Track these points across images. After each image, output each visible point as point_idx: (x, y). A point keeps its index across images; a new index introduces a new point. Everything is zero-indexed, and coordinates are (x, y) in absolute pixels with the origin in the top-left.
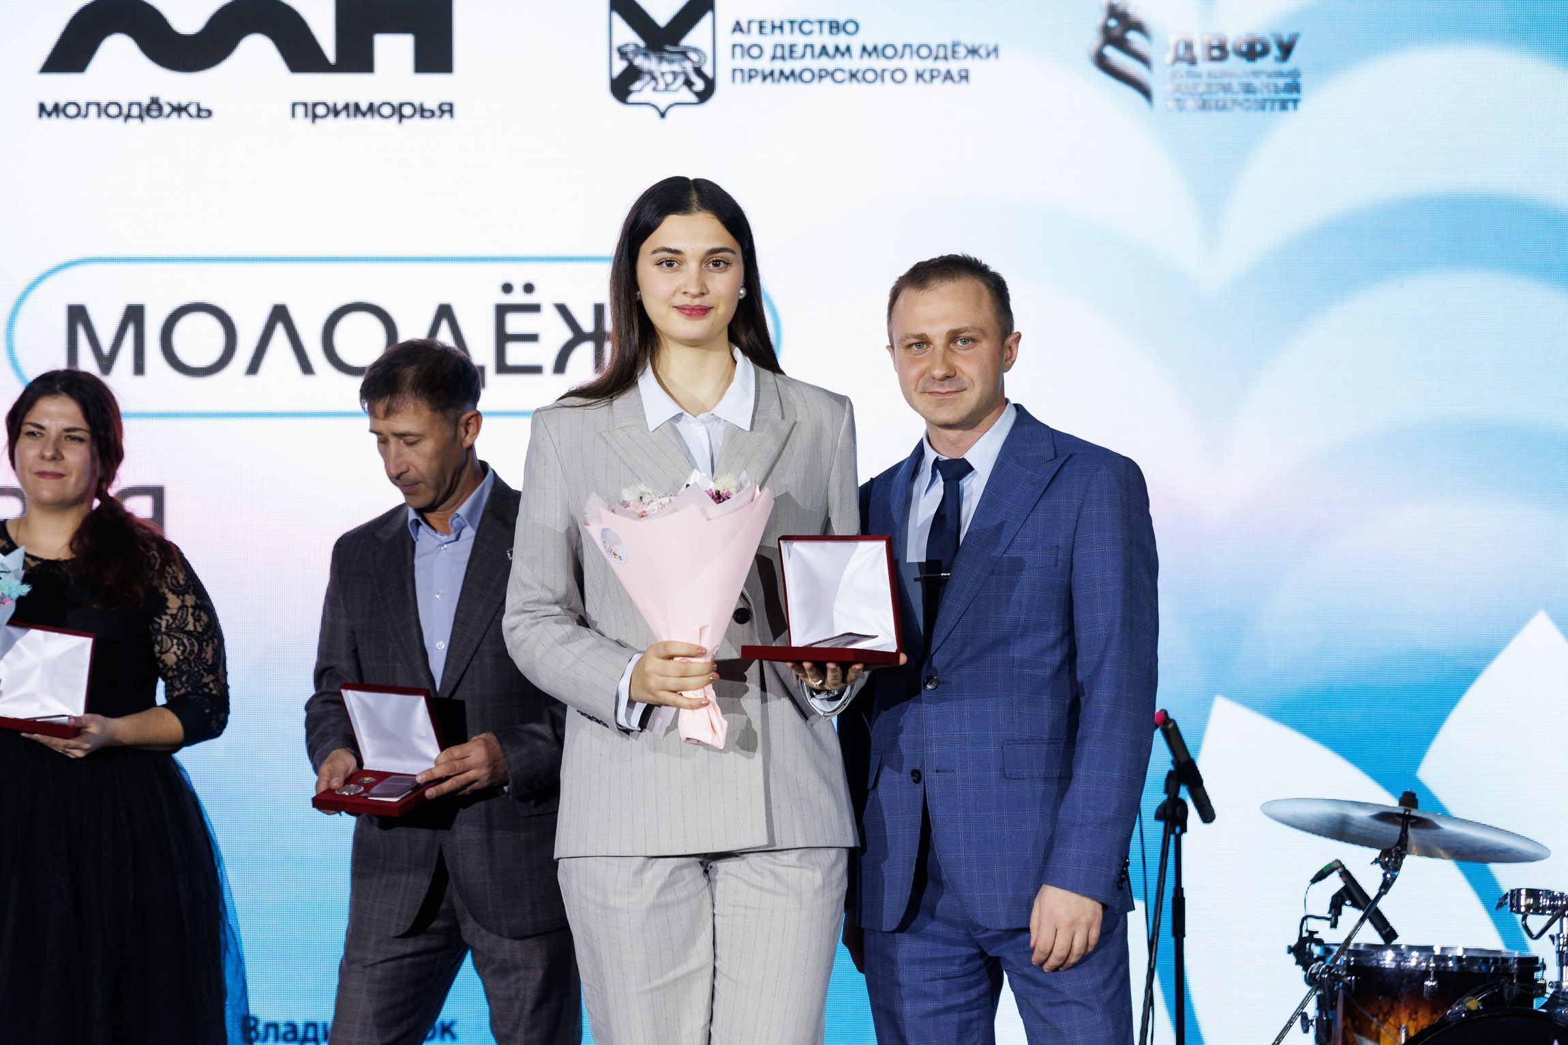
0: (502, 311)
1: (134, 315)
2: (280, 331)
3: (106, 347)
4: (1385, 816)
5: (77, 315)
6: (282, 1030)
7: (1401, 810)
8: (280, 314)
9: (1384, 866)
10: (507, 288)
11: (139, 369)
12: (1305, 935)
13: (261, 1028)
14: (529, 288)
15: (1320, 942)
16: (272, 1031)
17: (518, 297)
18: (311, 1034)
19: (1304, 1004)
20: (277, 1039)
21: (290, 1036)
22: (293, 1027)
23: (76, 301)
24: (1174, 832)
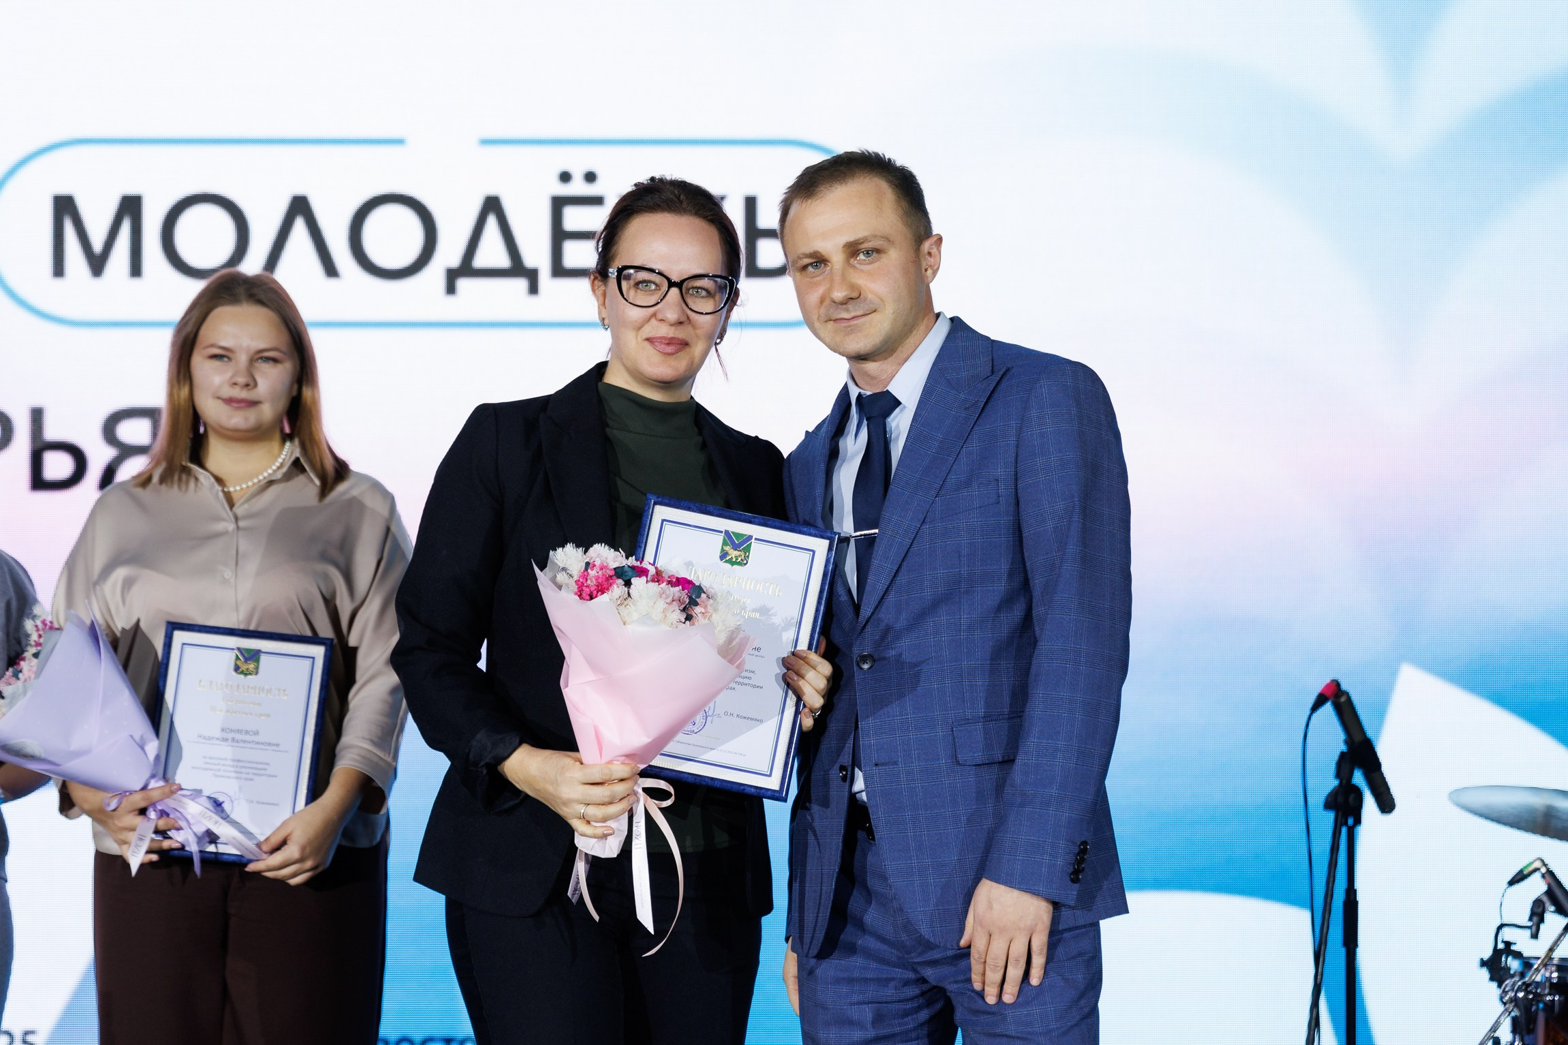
0: (559, 203)
1: (130, 207)
2: (300, 227)
3: (97, 245)
5: (65, 207)
8: (300, 207)
10: (565, 177)
12: (1500, 946)
14: (590, 177)
15: (1517, 955)
17: (578, 187)
19: (1495, 1028)
23: (63, 191)
24: (1346, 824)
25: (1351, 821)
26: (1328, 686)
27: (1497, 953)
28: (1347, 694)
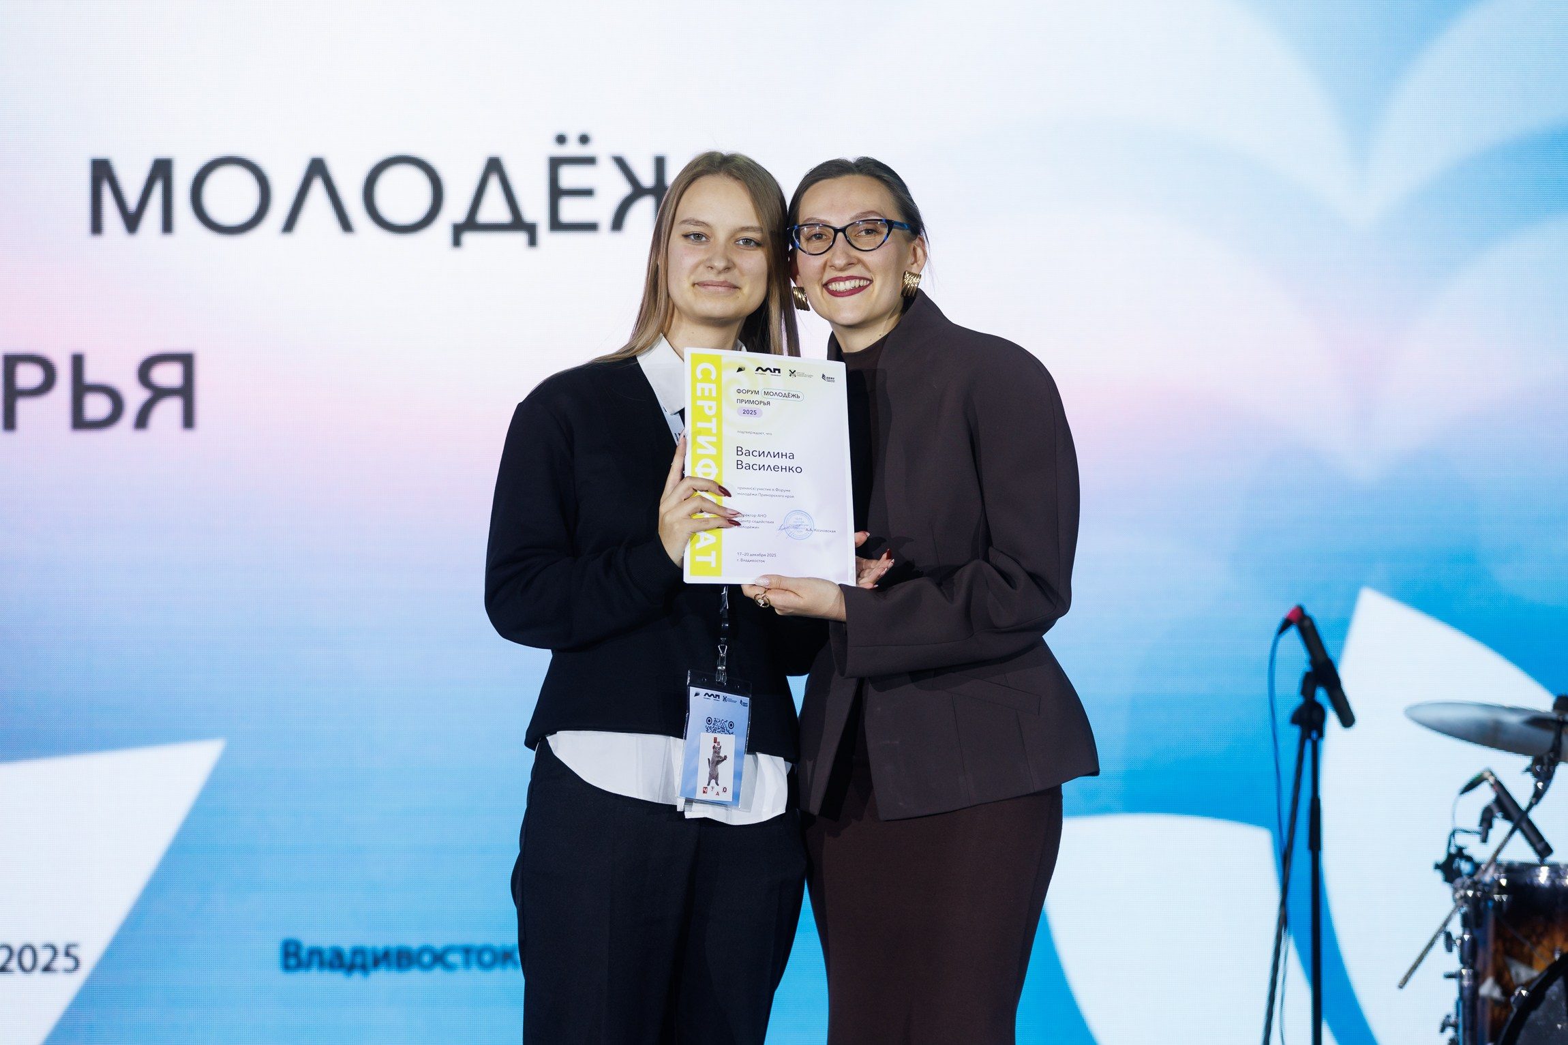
0: (555, 164)
1: (162, 170)
2: (318, 187)
3: (132, 200)
4: (1538, 721)
5: (102, 170)
6: (327, 956)
7: (1554, 715)
8: (317, 169)
9: (1537, 775)
10: (560, 139)
11: (167, 226)
12: (1453, 850)
13: (304, 954)
14: (584, 139)
15: (1469, 859)
16: (316, 959)
17: (571, 149)
18: (359, 960)
19: (1445, 924)
20: (322, 965)
21: (337, 963)
22: (338, 954)
23: (100, 155)
24: (1310, 737)
25: (1314, 735)
26: (1293, 612)
27: (1451, 858)
28: (1309, 619)
